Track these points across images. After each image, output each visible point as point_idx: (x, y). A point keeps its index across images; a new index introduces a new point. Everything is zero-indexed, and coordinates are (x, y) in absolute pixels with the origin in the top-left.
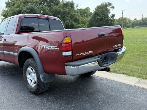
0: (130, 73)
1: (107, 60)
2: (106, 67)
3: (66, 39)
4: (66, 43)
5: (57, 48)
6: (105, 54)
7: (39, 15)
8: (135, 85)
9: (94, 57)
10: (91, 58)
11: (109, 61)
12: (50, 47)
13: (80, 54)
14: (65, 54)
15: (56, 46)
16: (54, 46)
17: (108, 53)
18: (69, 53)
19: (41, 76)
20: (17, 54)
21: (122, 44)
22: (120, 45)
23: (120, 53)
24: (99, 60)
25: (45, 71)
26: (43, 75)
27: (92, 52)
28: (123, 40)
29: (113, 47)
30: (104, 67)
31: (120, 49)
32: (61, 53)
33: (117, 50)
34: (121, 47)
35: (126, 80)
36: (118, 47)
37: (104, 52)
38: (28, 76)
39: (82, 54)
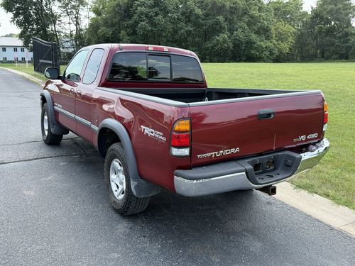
1: (275, 169)
2: (266, 185)
3: (181, 122)
4: (178, 132)
5: (163, 138)
6: (271, 156)
7: (151, 47)
8: (343, 228)
9: (240, 162)
10: (233, 164)
11: (278, 171)
12: (152, 132)
13: (209, 154)
14: (176, 152)
15: (161, 134)
16: (158, 133)
17: (280, 154)
18: (186, 152)
19: (133, 184)
20: (97, 129)
21: (321, 135)
22: (315, 135)
24: (250, 170)
25: (141, 176)
26: (136, 183)
27: (238, 150)
28: (324, 124)
29: (295, 140)
30: (262, 184)
31: (314, 144)
32: (169, 150)
33: (304, 148)
34: (317, 141)
36: (307, 140)
37: (271, 151)
38: (113, 176)
39: (213, 153)
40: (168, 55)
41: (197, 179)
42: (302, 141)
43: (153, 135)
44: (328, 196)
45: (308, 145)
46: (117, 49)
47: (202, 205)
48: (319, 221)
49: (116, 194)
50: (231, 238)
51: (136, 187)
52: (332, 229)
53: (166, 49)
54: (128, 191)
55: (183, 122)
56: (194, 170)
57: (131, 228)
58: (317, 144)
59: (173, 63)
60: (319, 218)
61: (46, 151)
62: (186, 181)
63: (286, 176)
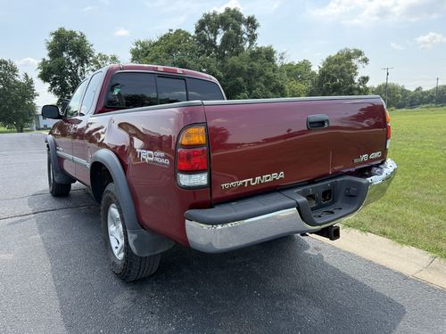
0: (404, 234)
1: (333, 202)
2: (326, 225)
4: (189, 146)
5: (165, 161)
6: (328, 183)
7: (161, 68)
8: (418, 275)
9: (286, 193)
10: (277, 196)
11: (338, 204)
12: (150, 156)
13: (241, 182)
14: (185, 180)
15: (162, 154)
16: (158, 154)
17: (338, 180)
18: (201, 179)
19: (132, 238)
20: (89, 165)
21: (384, 151)
22: (377, 155)
23: (376, 179)
24: (304, 203)
25: (142, 226)
26: (135, 236)
27: (282, 175)
28: (387, 138)
29: (356, 161)
30: (320, 225)
31: (377, 166)
32: (175, 178)
33: (366, 171)
34: (379, 162)
35: (390, 255)
37: (325, 177)
38: (112, 228)
39: (246, 181)
40: (182, 78)
41: (223, 222)
42: (364, 162)
43: (152, 159)
45: (369, 168)
46: (117, 69)
47: (234, 258)
48: (385, 268)
49: (116, 251)
51: (135, 241)
52: (406, 278)
53: (180, 70)
54: (127, 248)
56: (217, 209)
57: (134, 301)
58: (381, 166)
60: (384, 265)
62: (205, 227)
63: (351, 210)
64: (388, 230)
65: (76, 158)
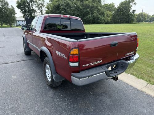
0: (140, 75)
2: (114, 77)
4: (72, 55)
5: (65, 57)
6: (116, 63)
7: (62, 15)
9: (103, 67)
11: (118, 69)
13: (88, 65)
14: (72, 64)
15: (64, 55)
16: (63, 55)
17: (119, 61)
20: (39, 50)
21: (135, 51)
22: (133, 52)
24: (107, 71)
25: (57, 73)
27: (101, 61)
28: (137, 47)
29: (126, 55)
30: (112, 77)
31: (132, 56)
32: (69, 64)
33: (128, 59)
35: (134, 82)
36: (130, 54)
37: (116, 61)
38: (47, 71)
39: (90, 64)
40: (69, 19)
42: (128, 55)
43: (61, 55)
44: (133, 74)
45: (130, 57)
46: (47, 16)
48: (132, 86)
49: (48, 78)
50: (97, 97)
51: (55, 77)
53: (68, 16)
55: (75, 50)
56: (81, 73)
58: (134, 56)
59: (71, 23)
60: (132, 85)
61: (25, 57)
62: (77, 79)
63: (122, 72)
64: (135, 73)
65: (34, 45)
